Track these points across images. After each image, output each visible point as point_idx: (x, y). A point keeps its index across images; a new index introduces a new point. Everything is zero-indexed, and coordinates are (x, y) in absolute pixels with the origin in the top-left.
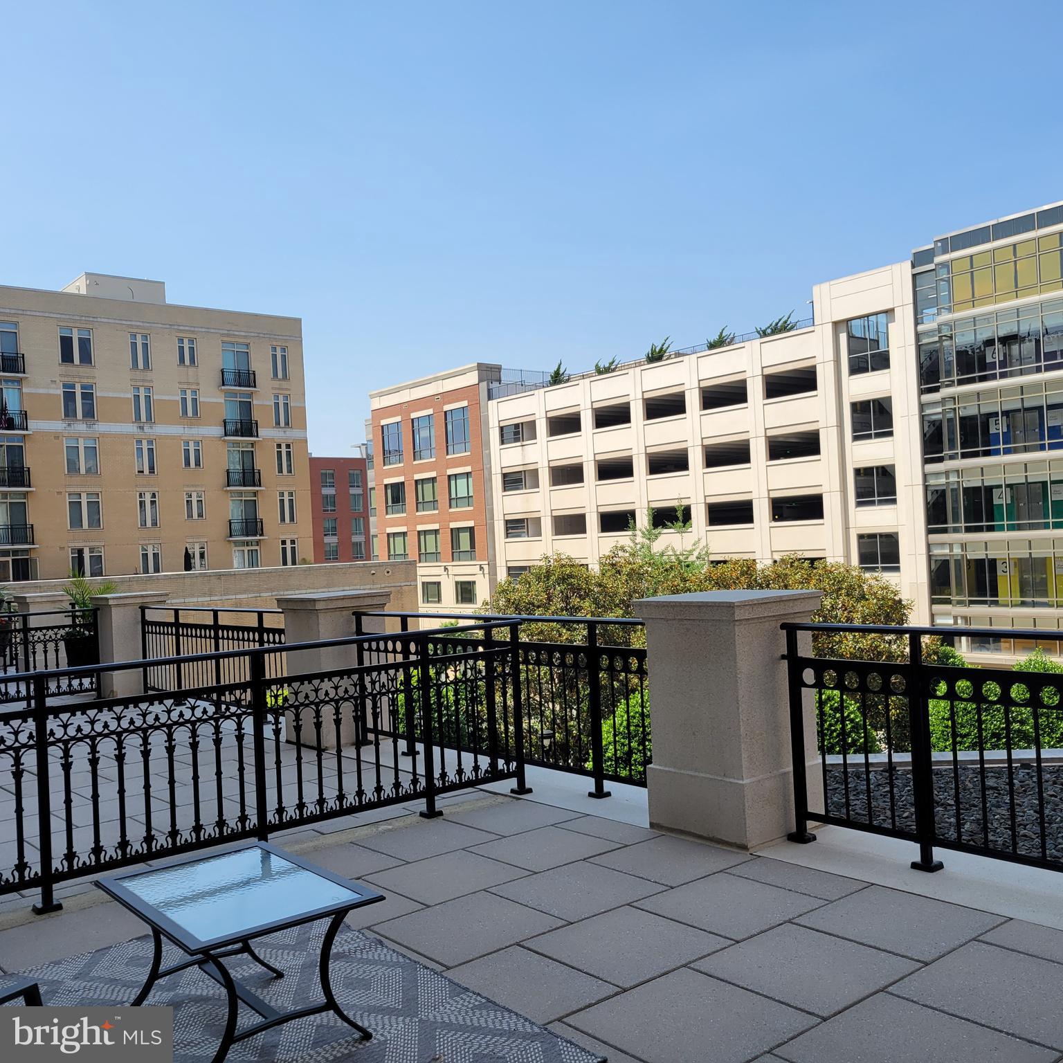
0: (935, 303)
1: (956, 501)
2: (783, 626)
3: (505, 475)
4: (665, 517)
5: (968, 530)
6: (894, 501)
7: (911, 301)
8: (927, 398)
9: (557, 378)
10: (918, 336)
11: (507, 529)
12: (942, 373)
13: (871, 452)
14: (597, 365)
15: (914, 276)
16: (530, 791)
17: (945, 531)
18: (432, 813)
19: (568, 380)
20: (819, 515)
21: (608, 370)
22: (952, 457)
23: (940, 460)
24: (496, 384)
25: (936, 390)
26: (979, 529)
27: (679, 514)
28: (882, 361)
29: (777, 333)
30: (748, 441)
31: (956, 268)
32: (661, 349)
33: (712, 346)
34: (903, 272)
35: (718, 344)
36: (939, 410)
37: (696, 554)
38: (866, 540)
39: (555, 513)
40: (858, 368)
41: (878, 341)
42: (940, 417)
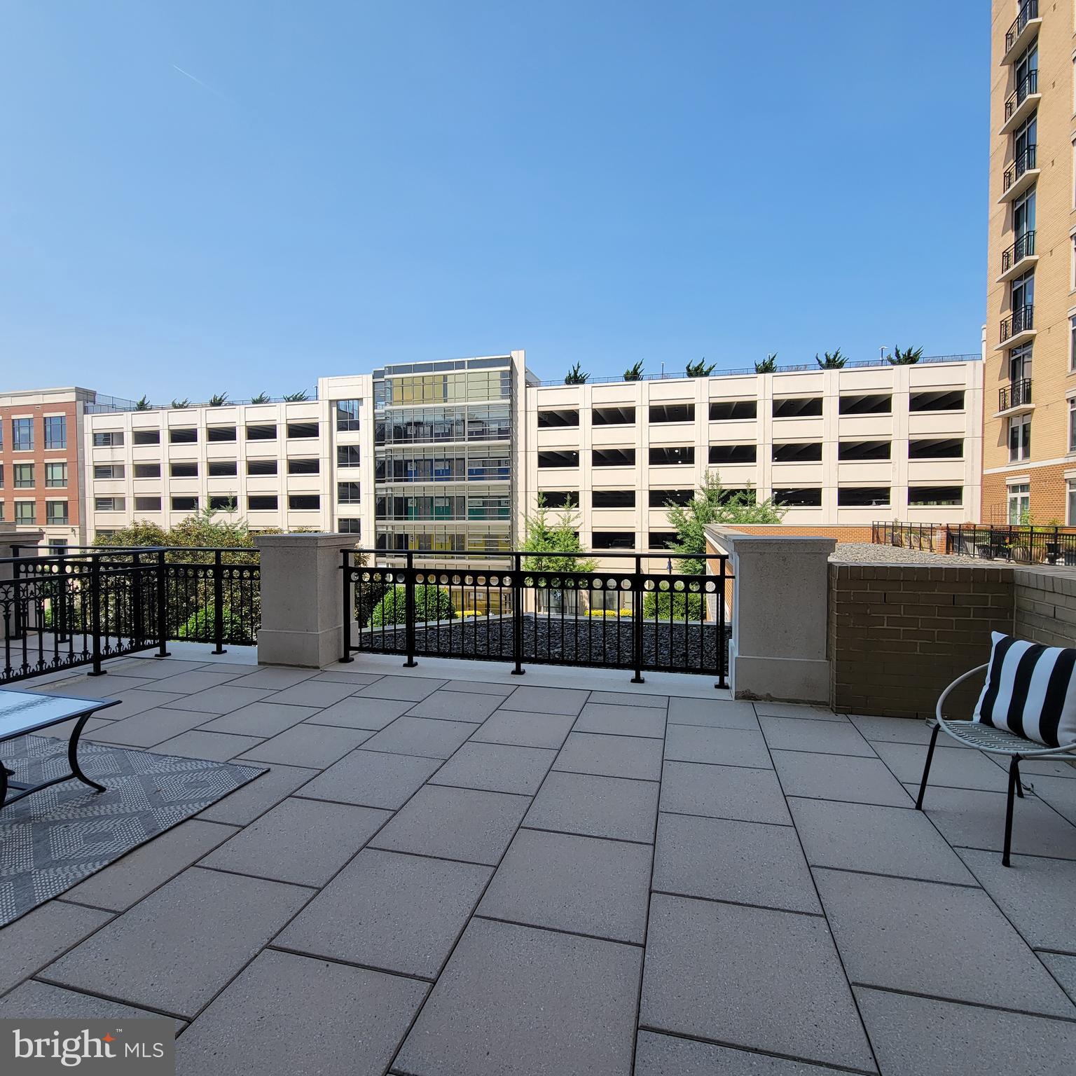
0: (384, 399)
1: (390, 503)
2: (341, 551)
3: (96, 467)
4: (219, 503)
5: (396, 519)
6: (359, 502)
7: (372, 396)
8: (378, 448)
9: (142, 407)
10: (374, 415)
11: (97, 504)
12: (386, 436)
13: (348, 475)
14: (173, 402)
15: (374, 383)
16: (169, 654)
17: (384, 519)
18: (98, 672)
19: (151, 409)
20: (317, 506)
21: (181, 406)
22: (389, 481)
23: (384, 482)
24: (90, 404)
25: (383, 445)
26: (401, 519)
27: (230, 501)
28: (355, 426)
29: (296, 401)
30: (276, 461)
31: (395, 383)
32: (221, 399)
33: (255, 402)
34: (369, 379)
35: (259, 401)
36: (384, 455)
37: (240, 526)
38: (342, 522)
39: (137, 496)
40: (342, 427)
41: (353, 415)
42: (384, 459)
